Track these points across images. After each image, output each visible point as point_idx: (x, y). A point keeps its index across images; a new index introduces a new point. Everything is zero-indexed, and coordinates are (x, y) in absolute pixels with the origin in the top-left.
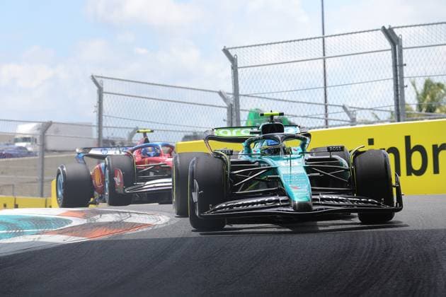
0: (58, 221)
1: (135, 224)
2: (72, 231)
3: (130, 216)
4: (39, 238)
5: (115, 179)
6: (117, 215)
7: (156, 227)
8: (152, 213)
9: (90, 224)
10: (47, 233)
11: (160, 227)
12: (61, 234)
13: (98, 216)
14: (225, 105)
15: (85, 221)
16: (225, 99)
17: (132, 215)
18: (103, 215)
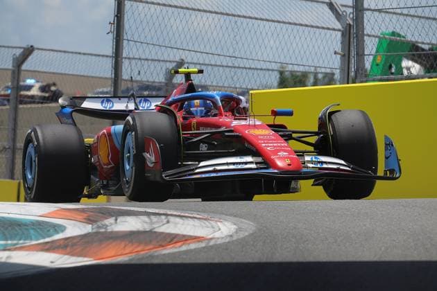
0: (41, 227)
1: (176, 235)
2: (66, 246)
3: (168, 222)
4: (8, 257)
5: (147, 155)
6: (145, 218)
7: (212, 243)
8: (206, 216)
9: (97, 233)
10: (21, 248)
11: (219, 242)
12: (48, 250)
13: (112, 220)
14: (338, 26)
15: (88, 229)
16: (338, 16)
17: (172, 219)
18: (120, 219)
